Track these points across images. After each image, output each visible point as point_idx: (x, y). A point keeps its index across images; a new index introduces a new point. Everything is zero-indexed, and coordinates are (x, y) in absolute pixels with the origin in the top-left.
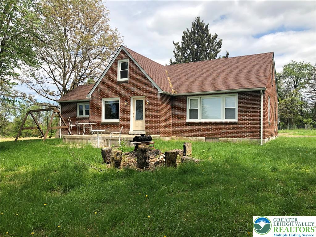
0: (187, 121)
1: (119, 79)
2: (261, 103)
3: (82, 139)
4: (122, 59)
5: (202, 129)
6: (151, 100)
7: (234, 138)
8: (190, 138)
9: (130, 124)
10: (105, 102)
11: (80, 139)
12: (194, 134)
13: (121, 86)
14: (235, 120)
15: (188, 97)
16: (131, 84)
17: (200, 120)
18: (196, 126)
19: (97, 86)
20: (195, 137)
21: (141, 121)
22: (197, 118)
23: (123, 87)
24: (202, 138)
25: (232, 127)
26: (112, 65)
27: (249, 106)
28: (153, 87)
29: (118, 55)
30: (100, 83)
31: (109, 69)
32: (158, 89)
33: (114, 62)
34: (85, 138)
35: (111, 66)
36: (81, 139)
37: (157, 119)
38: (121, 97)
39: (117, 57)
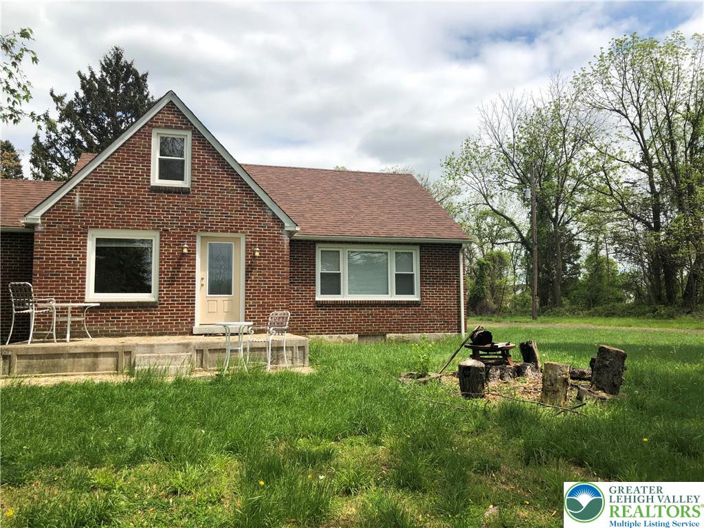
0: (317, 299)
1: (156, 181)
2: (459, 267)
3: (96, 355)
4: (167, 127)
5: (351, 315)
6: (262, 245)
7: (416, 333)
8: (326, 337)
9: (194, 307)
10: (98, 240)
11: (85, 355)
12: (335, 328)
13: (165, 199)
14: (415, 298)
15: (318, 246)
16: (199, 198)
17: (345, 296)
18: (340, 309)
19: (71, 191)
20: (337, 334)
21: (227, 299)
22: (338, 293)
23: (170, 202)
24: (353, 335)
25: (411, 311)
26: (131, 137)
27: (440, 271)
28: (270, 214)
29: (155, 115)
30: (82, 181)
31: (122, 146)
32: (284, 220)
33: (140, 130)
34: (109, 350)
35: (128, 140)
36: (89, 353)
37: (280, 293)
38: (166, 231)
39: (152, 118)
